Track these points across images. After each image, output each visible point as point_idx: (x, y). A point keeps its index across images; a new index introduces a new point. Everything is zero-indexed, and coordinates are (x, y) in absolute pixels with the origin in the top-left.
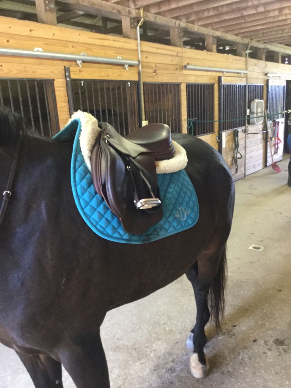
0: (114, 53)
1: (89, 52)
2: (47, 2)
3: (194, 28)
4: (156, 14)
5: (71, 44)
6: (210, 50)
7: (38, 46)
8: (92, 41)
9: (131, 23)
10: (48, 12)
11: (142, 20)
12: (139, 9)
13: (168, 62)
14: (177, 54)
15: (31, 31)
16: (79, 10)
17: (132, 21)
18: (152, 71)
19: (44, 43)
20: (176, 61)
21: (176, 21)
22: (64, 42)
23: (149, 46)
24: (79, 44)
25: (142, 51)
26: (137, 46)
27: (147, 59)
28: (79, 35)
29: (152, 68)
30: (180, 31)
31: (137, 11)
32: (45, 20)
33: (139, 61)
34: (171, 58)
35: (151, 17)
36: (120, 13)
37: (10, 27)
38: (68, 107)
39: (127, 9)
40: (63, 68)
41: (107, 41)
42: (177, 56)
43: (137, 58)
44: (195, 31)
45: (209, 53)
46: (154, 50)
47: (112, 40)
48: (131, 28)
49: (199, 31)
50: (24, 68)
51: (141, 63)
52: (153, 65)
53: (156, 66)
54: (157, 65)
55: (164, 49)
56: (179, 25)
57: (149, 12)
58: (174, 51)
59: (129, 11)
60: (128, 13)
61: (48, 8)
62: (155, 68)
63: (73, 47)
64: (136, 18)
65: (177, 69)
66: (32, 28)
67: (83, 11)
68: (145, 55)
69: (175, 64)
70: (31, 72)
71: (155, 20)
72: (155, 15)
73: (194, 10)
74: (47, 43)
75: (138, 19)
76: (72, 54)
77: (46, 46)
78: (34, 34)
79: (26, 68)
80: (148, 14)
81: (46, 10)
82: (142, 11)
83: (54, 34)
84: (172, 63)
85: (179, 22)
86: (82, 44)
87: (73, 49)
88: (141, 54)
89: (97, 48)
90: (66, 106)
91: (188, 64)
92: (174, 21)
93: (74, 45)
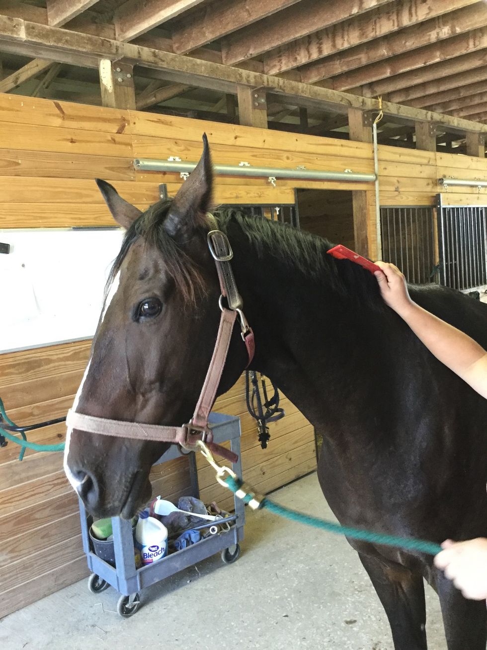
0: (342, 164)
1: (308, 165)
2: (256, 96)
3: (453, 122)
4: (399, 103)
5: (285, 155)
6: (476, 155)
7: (245, 160)
8: (312, 148)
9: (364, 119)
10: (256, 110)
11: (381, 113)
12: (376, 98)
13: (414, 175)
14: (429, 162)
15: (236, 138)
16: (291, 104)
17: (366, 115)
18: (393, 189)
19: (251, 154)
20: (427, 172)
21: (427, 113)
22: (277, 152)
23: (389, 152)
24: (296, 153)
25: (379, 160)
26: (373, 152)
27: (387, 170)
28: (297, 140)
29: (392, 184)
30: (431, 127)
31: (374, 100)
32: (252, 121)
33: (376, 175)
34: (418, 168)
35: (393, 108)
36: (351, 104)
37: (211, 134)
39: (361, 99)
41: (333, 147)
42: (427, 164)
43: (373, 170)
44: (454, 126)
45: (475, 158)
46: (396, 157)
47: (339, 145)
48: (364, 125)
49: (460, 126)
51: (379, 178)
52: (395, 180)
53: (398, 182)
54: (400, 180)
55: (409, 155)
56: (432, 118)
57: (389, 101)
58: (424, 158)
59: (363, 102)
60: (361, 104)
61: (257, 104)
62: (397, 184)
63: (288, 158)
64: (372, 110)
65: (428, 184)
66: (237, 134)
67: (297, 104)
68: (383, 165)
69: (426, 177)
71: (398, 113)
72: (399, 105)
73: (461, 94)
74: (255, 154)
75: (375, 112)
76: (286, 168)
77: (254, 158)
78: (239, 142)
80: (389, 104)
81: (254, 107)
82: (380, 100)
83: (264, 141)
84: (422, 175)
85: (432, 113)
86: (298, 154)
87: (289, 161)
88: (379, 164)
89: (318, 159)
91: (445, 176)
92: (424, 111)
93: (290, 156)
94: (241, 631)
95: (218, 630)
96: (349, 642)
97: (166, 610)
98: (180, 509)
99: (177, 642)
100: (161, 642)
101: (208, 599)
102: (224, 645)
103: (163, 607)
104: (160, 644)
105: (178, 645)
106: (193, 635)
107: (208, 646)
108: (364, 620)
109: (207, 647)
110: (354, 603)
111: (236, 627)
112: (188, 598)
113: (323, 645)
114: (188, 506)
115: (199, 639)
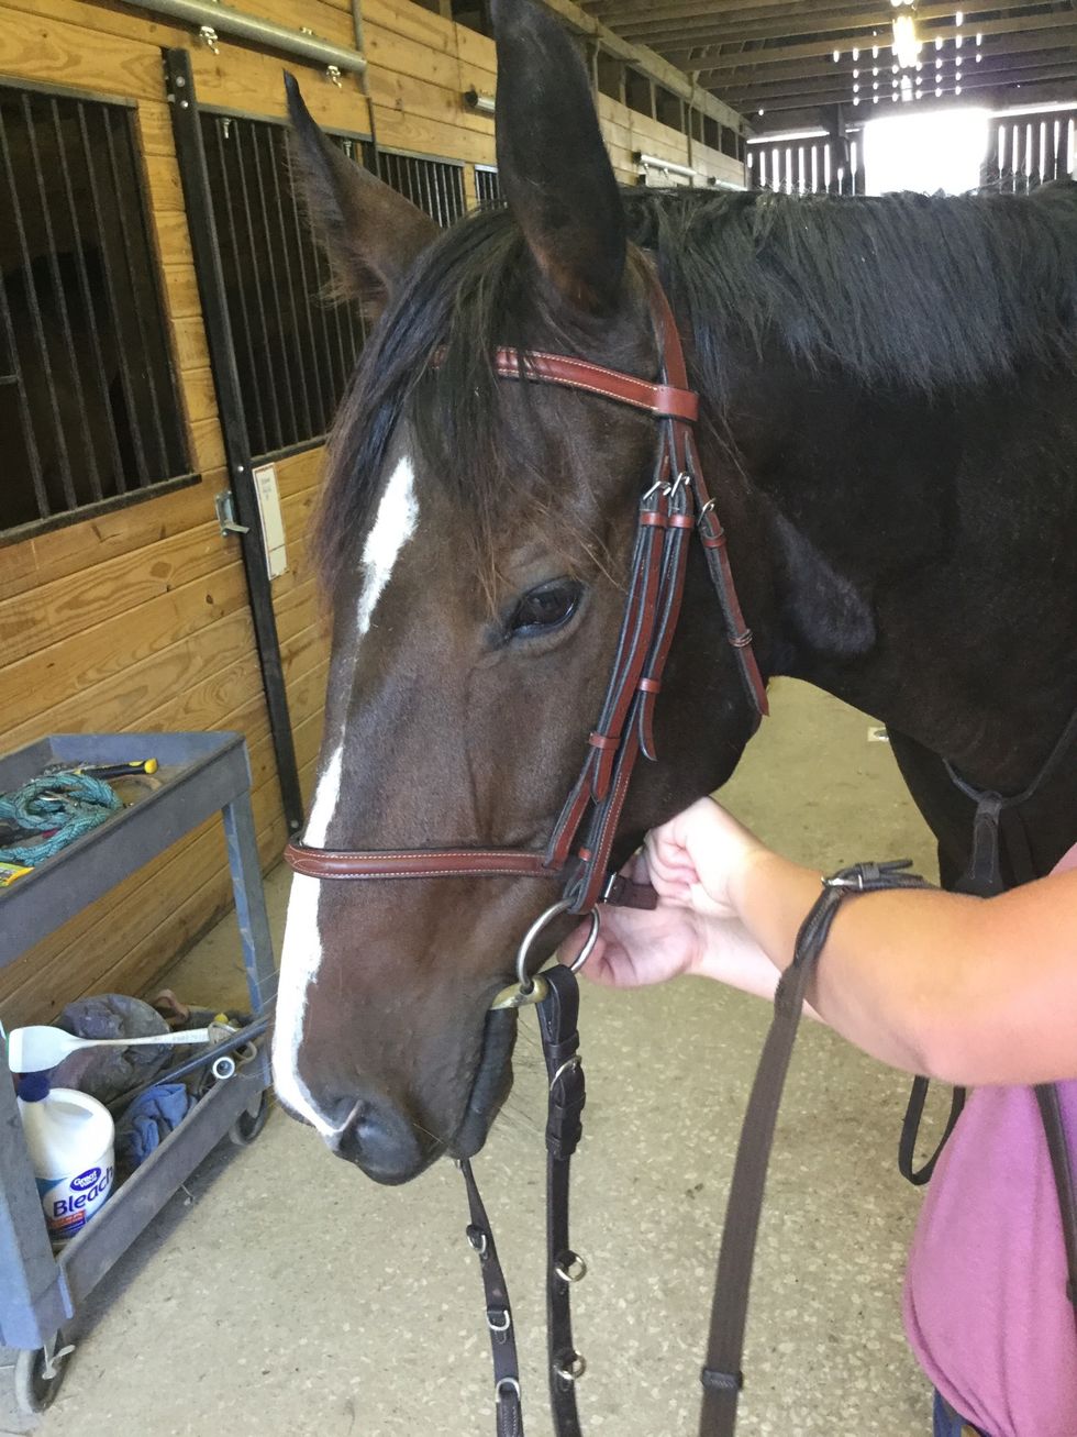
13: (425, 74)
14: (446, 44)
20: (445, 70)
27: (377, 51)
29: (390, 89)
38: (185, 230)
40: (159, 52)
42: (444, 52)
43: (352, 42)
46: (390, 17)
50: (41, 37)
52: (394, 80)
53: (400, 86)
54: (403, 82)
55: (412, 18)
58: (437, 32)
62: (398, 93)
65: (449, 104)
68: (370, 32)
69: (443, 82)
70: (63, 59)
79: (45, 36)
88: (364, 30)
90: (179, 226)
94: (425, 1282)
95: (363, 1302)
96: (698, 1212)
97: (173, 1302)
98: (87, 1037)
99: (270, 1380)
100: (220, 1397)
101: (274, 1229)
102: (408, 1336)
103: (162, 1297)
104: (222, 1405)
105: (281, 1386)
106: (303, 1342)
107: (366, 1355)
108: (693, 1149)
109: (363, 1358)
110: (641, 1115)
111: (405, 1276)
112: (215, 1245)
113: (649, 1240)
114: (111, 1025)
115: (328, 1347)
